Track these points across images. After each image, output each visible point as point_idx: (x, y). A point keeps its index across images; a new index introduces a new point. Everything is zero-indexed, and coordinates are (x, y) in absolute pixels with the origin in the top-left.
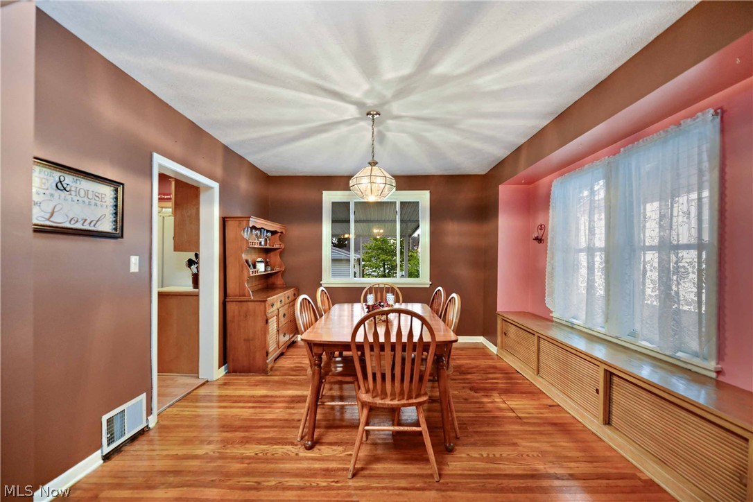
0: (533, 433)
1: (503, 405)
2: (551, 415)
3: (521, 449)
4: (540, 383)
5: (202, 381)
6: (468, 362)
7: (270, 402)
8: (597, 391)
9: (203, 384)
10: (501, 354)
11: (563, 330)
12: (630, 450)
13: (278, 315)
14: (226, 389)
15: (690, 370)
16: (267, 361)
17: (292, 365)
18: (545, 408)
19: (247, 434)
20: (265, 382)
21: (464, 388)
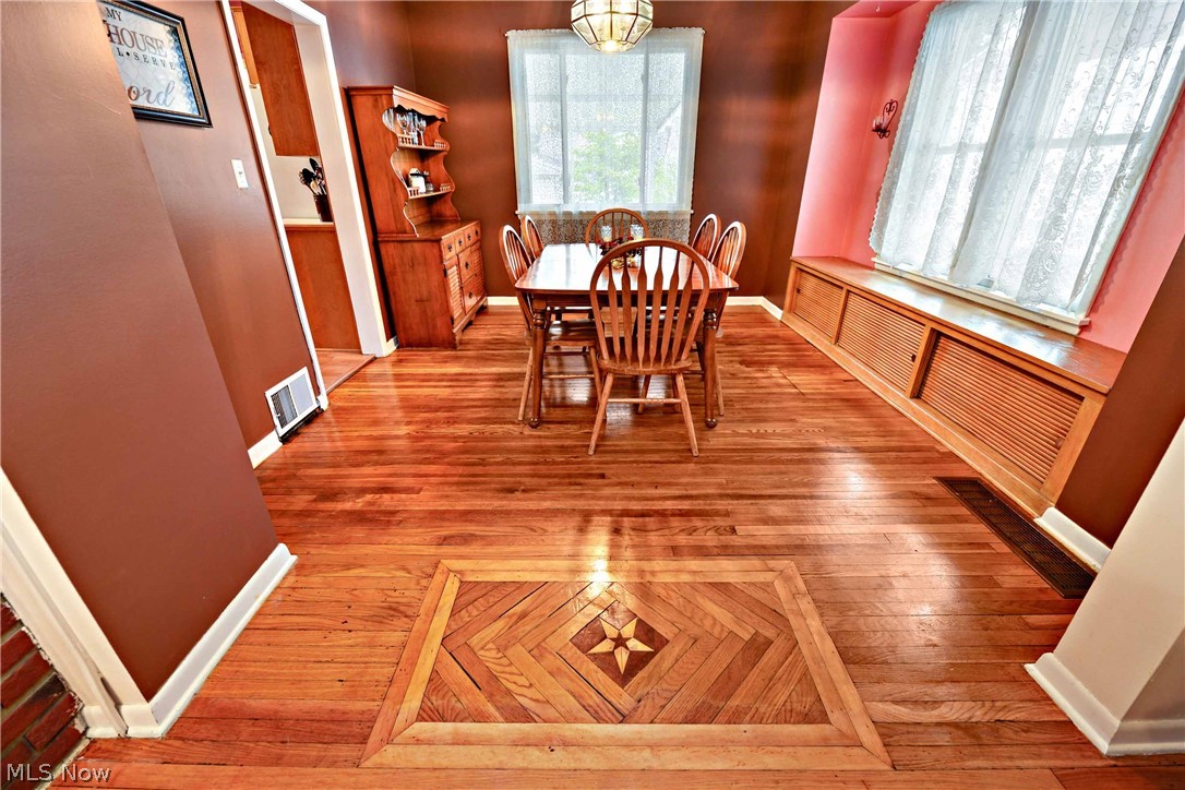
0: (817, 409)
1: (783, 381)
2: (844, 390)
3: (798, 425)
4: (837, 354)
5: (370, 358)
6: (738, 330)
7: (471, 380)
8: (914, 358)
9: (371, 362)
10: (788, 320)
11: (887, 281)
12: (936, 423)
13: (458, 265)
14: (404, 367)
15: (1047, 327)
16: (455, 331)
17: (489, 338)
18: (839, 383)
19: (451, 414)
20: (457, 359)
21: (731, 361)
